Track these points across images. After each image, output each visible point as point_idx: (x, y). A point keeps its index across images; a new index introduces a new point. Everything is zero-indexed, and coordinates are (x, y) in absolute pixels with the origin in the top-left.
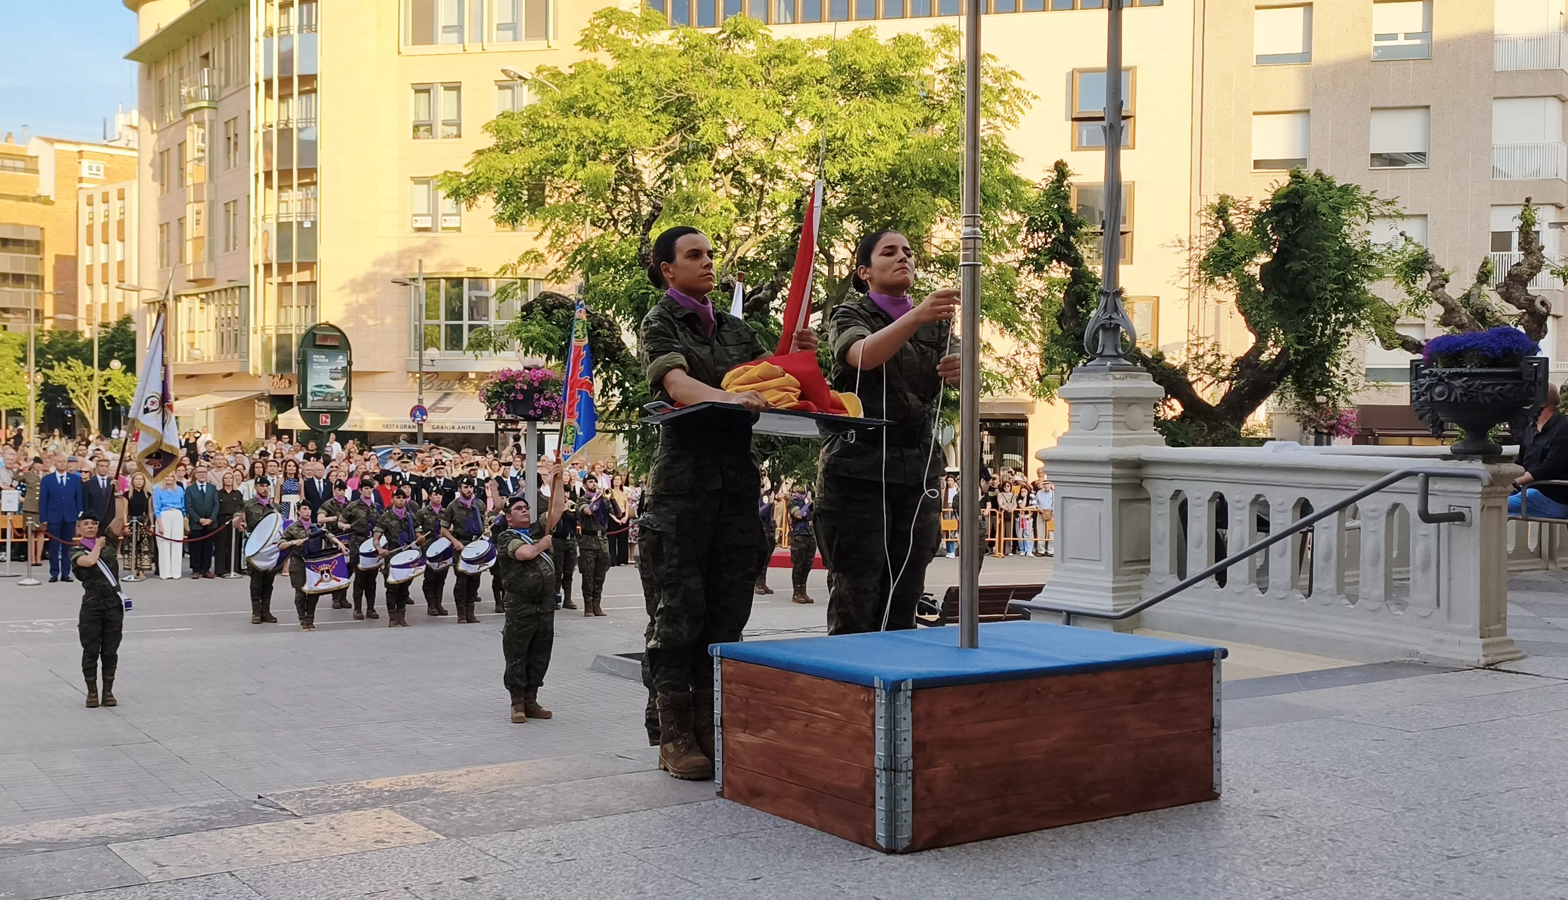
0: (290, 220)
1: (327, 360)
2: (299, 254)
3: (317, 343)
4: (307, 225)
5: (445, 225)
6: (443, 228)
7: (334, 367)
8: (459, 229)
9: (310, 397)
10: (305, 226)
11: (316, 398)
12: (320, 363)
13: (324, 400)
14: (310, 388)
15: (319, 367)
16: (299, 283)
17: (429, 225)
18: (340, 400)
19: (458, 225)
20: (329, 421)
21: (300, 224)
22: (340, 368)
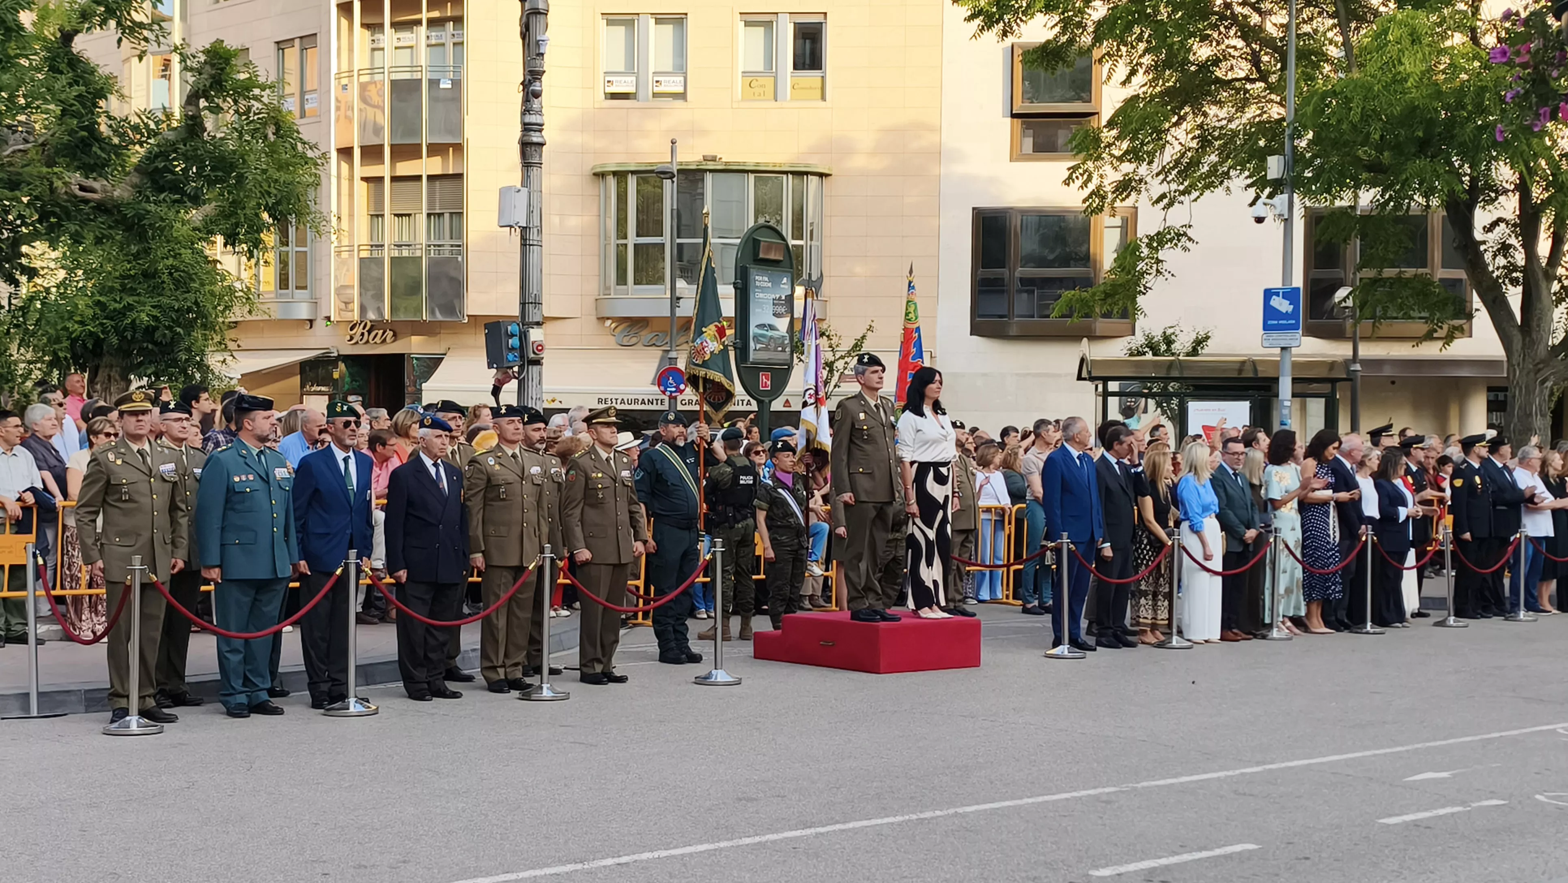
0: (417, 76)
1: (770, 285)
2: (431, 132)
3: (761, 256)
4: (446, 85)
5: (656, 90)
6: (655, 95)
7: (778, 296)
8: (682, 96)
9: (752, 344)
10: (442, 86)
11: (759, 346)
12: (763, 289)
13: (766, 349)
14: (753, 330)
15: (761, 295)
16: (431, 178)
17: (631, 89)
18: (783, 351)
19: (680, 89)
20: (769, 383)
21: (434, 83)
22: (783, 298)
